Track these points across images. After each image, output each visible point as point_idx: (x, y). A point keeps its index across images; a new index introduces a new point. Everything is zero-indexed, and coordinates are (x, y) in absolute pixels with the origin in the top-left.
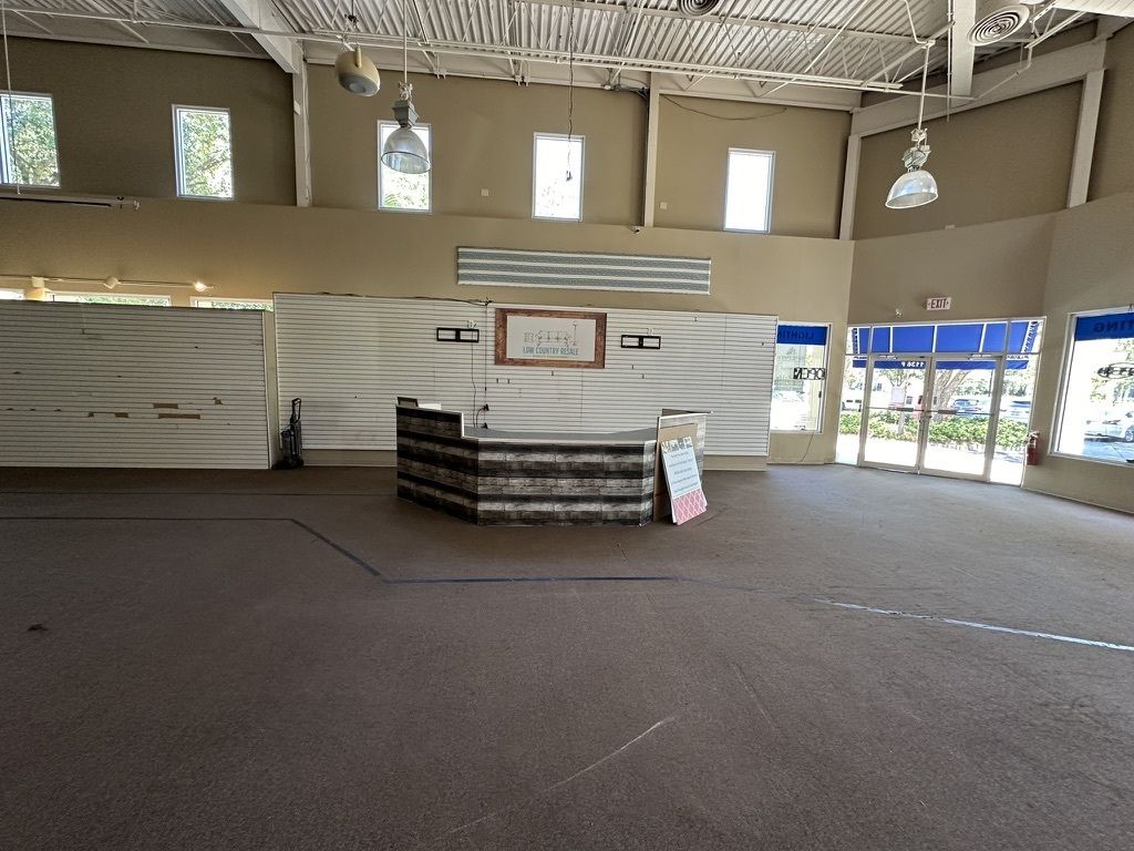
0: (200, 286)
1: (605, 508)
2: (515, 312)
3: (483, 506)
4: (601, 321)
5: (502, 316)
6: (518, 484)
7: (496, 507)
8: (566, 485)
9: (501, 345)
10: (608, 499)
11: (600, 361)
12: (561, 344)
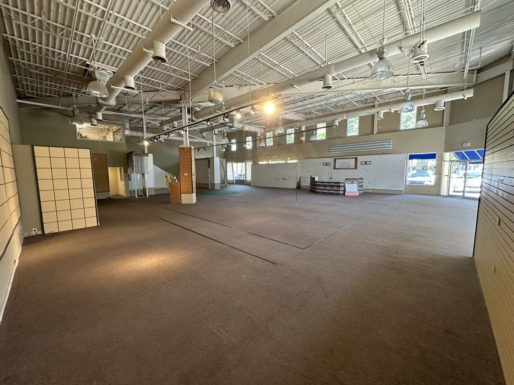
0: (289, 159)
1: (334, 192)
2: (338, 159)
3: (317, 191)
4: (356, 159)
5: (335, 160)
6: (322, 188)
7: (319, 191)
8: (328, 188)
9: (335, 165)
10: (335, 190)
11: (356, 168)
12: (347, 165)
